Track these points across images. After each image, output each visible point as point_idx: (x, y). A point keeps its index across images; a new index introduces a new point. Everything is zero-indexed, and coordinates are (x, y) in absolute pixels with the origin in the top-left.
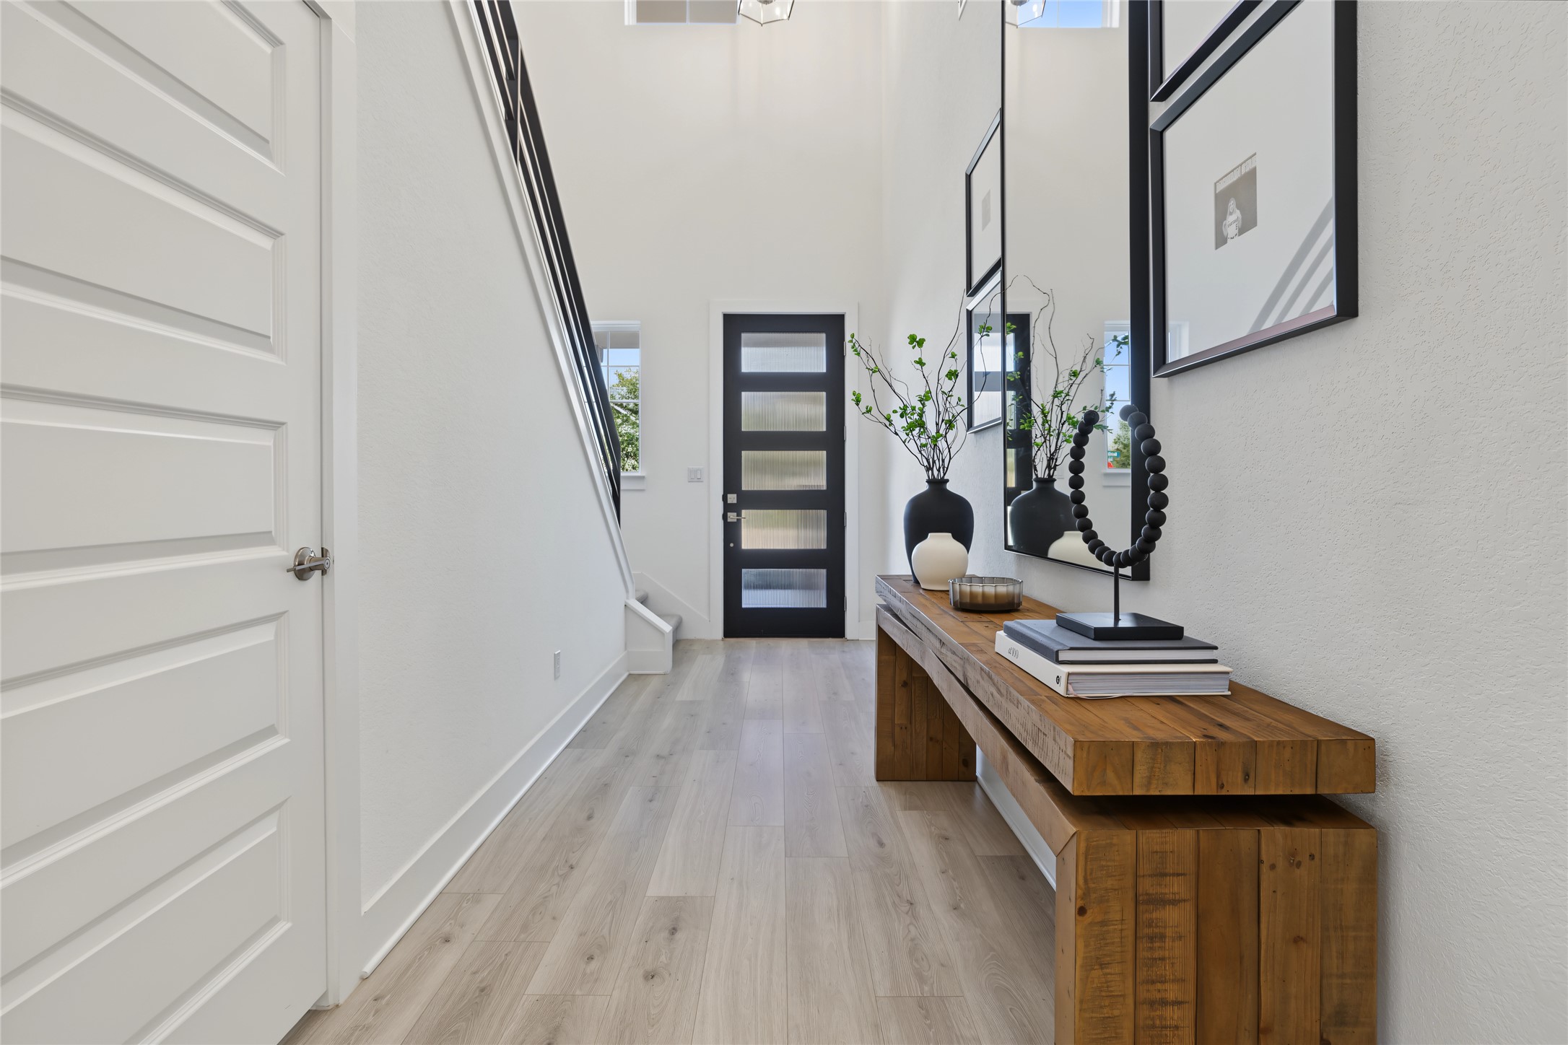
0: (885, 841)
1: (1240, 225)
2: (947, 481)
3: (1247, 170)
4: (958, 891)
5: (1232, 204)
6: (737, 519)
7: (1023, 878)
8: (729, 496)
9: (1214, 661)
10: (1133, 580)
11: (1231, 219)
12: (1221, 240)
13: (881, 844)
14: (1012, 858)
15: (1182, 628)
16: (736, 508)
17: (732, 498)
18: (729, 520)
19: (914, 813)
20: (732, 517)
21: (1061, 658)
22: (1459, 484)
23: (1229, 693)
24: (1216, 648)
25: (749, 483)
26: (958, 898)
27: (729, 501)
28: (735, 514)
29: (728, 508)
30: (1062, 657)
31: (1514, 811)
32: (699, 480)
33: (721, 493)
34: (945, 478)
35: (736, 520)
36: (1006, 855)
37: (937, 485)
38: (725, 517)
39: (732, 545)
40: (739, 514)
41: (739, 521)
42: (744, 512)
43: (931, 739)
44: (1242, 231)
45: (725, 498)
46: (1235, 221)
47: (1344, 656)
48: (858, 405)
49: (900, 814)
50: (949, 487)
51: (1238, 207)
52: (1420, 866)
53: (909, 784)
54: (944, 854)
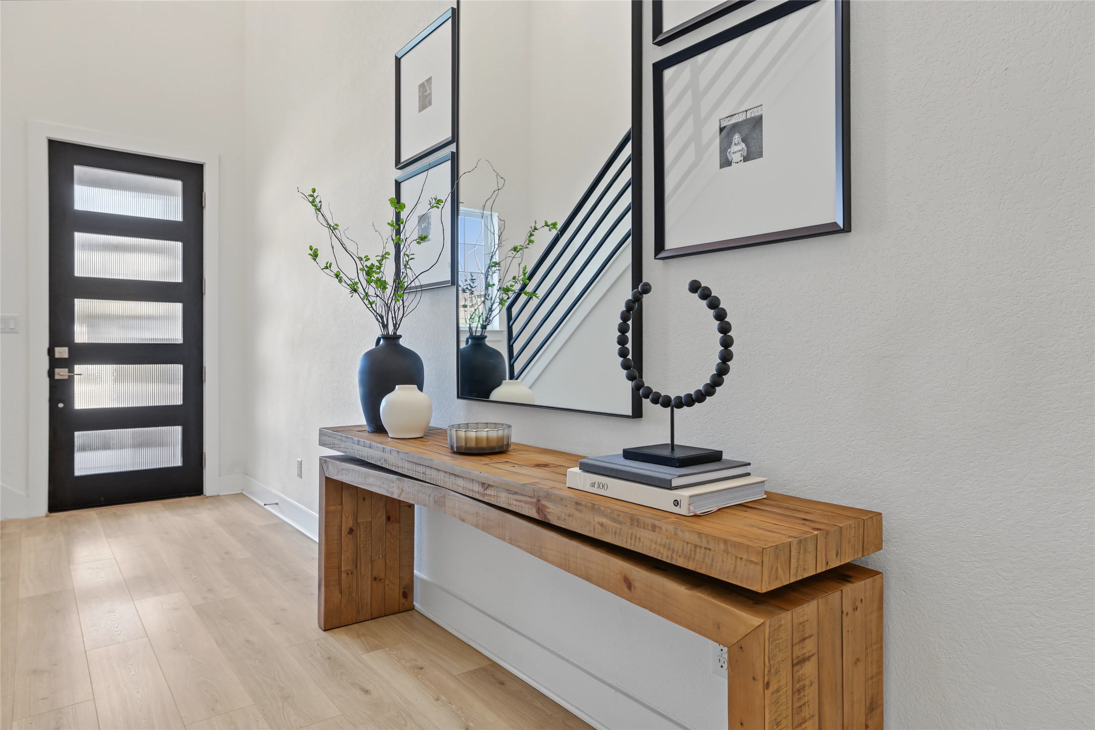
0: (369, 687)
1: (745, 154)
2: (400, 337)
3: (753, 115)
4: (459, 713)
5: (737, 138)
6: (69, 376)
7: (502, 683)
8: (57, 349)
9: (748, 474)
10: (633, 418)
11: (734, 148)
12: (726, 163)
13: (367, 692)
14: (484, 669)
15: (721, 452)
16: (68, 364)
17: (62, 352)
18: (57, 377)
19: (378, 653)
20: (61, 373)
21: (673, 485)
22: (933, 345)
23: (765, 496)
24: (749, 464)
25: (82, 335)
26: (463, 719)
27: (57, 355)
28: (67, 370)
29: (54, 363)
30: (675, 483)
31: (974, 544)
32: (13, 331)
33: (46, 345)
34: (398, 333)
35: (66, 377)
36: (477, 667)
37: (392, 340)
38: (51, 374)
39: (61, 405)
40: (71, 370)
41: (70, 380)
42: (78, 368)
43: (375, 579)
44: (746, 159)
45: (51, 352)
46: (739, 151)
47: (839, 461)
48: (315, 260)
49: (366, 657)
50: (402, 342)
51: (744, 140)
52: (905, 592)
53: (356, 626)
54: (427, 682)
